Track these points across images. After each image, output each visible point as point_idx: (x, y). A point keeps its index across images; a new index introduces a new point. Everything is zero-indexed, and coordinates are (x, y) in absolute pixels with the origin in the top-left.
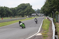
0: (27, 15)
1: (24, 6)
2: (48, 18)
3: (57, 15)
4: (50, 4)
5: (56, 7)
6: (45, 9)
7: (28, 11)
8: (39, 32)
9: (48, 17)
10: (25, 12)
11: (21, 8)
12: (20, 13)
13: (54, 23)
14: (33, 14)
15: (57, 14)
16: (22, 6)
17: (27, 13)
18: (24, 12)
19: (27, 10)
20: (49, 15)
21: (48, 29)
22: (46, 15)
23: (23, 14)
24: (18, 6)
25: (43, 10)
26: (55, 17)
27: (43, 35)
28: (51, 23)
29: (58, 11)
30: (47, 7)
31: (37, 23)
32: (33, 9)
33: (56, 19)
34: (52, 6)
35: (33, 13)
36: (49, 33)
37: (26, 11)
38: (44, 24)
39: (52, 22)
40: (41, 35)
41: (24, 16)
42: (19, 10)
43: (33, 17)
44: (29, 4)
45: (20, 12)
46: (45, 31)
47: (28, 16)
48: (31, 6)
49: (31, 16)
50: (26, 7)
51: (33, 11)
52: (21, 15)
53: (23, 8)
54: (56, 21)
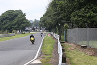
0: (17, 30)
1: (12, 15)
2: (52, 35)
3: (66, 30)
4: (56, 11)
5: (64, 17)
6: (48, 20)
7: (20, 22)
8: (37, 59)
9: (52, 33)
10: (15, 25)
11: (6, 18)
12: (6, 26)
13: (62, 43)
14: (27, 29)
15: (66, 27)
16: (9, 15)
17: (16, 26)
18: (13, 25)
19: (18, 21)
20: (54, 30)
21: (52, 52)
22: (49, 30)
23: (11, 28)
24: (3, 14)
25: (44, 21)
26: (63, 34)
27: (43, 63)
28: (57, 43)
29: (67, 23)
30: (50, 16)
31: (33, 44)
32: (27, 20)
33: (64, 37)
34: (58, 14)
35: (27, 26)
36: (53, 60)
37: (15, 22)
38: (45, 45)
39: (59, 41)
40: (40, 62)
41: (12, 32)
42: (4, 21)
43: (27, 32)
44: (20, 10)
45: (5, 24)
46: (47, 57)
47: (20, 32)
48: (25, 15)
49: (24, 30)
50: (16, 16)
51: (28, 23)
52: (8, 29)
53: (10, 18)
54: (64, 39)
